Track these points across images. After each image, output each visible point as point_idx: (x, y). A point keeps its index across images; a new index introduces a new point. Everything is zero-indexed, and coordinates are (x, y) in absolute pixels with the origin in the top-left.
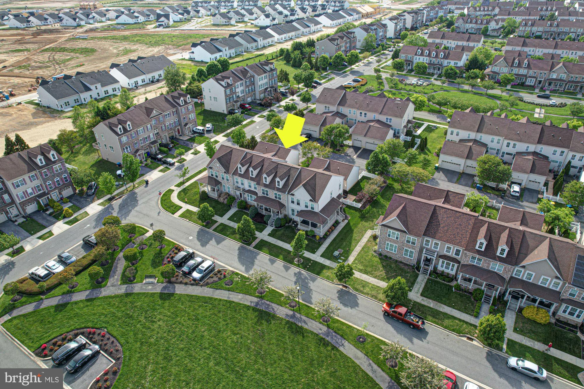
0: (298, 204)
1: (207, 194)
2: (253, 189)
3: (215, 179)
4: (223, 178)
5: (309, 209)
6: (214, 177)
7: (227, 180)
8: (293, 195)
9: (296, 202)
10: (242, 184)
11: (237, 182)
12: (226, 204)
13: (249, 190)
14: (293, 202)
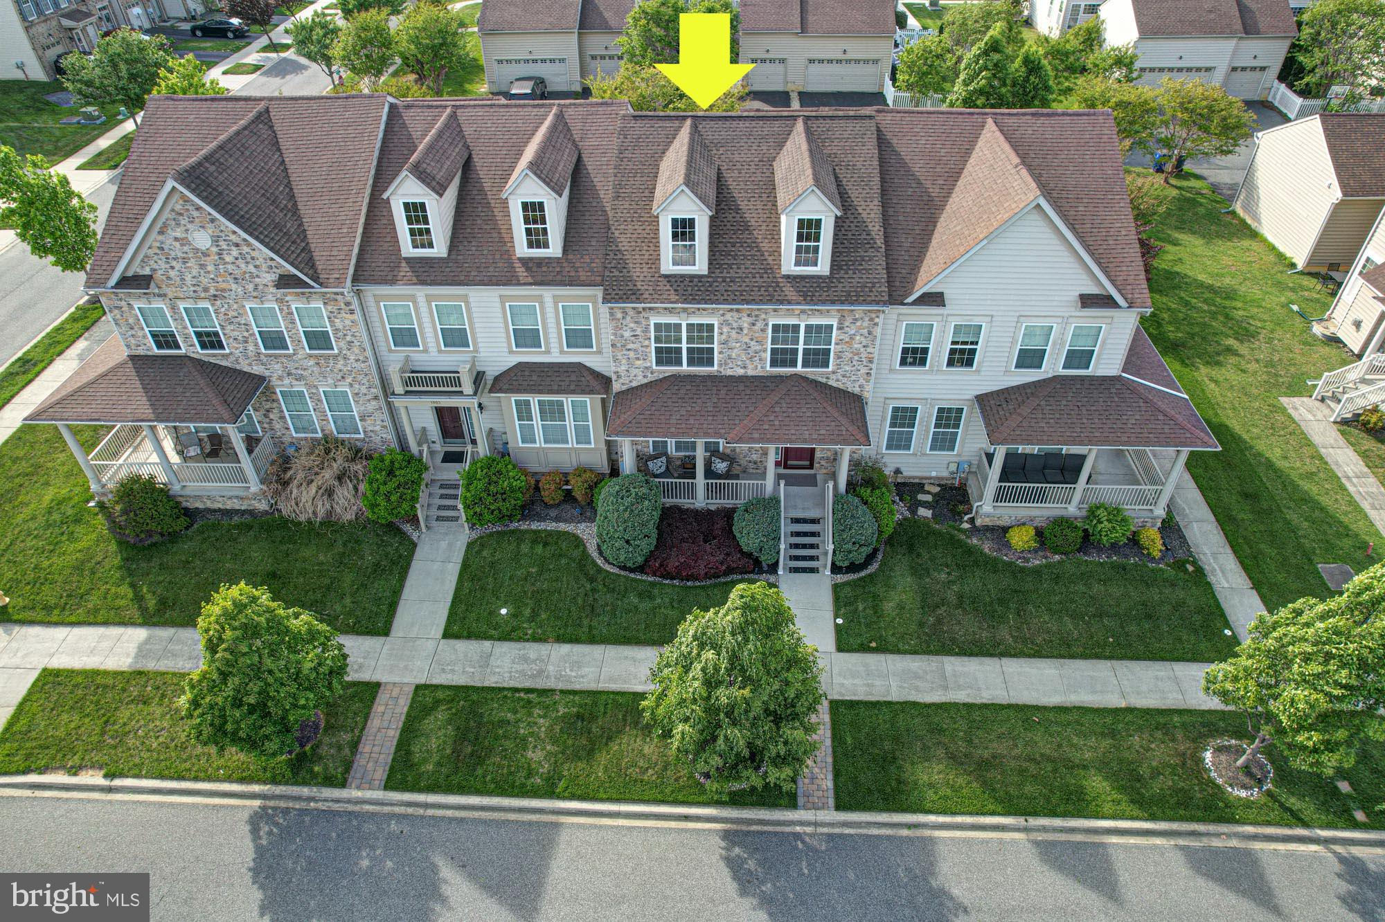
0: (962, 357)
1: (165, 493)
2: (554, 351)
3: (200, 364)
4: (274, 341)
5: (1053, 366)
6: (190, 347)
7: (318, 340)
8: (935, 299)
9: (939, 349)
10: (456, 338)
11: (405, 337)
12: (360, 523)
13: (521, 366)
14: (915, 356)
